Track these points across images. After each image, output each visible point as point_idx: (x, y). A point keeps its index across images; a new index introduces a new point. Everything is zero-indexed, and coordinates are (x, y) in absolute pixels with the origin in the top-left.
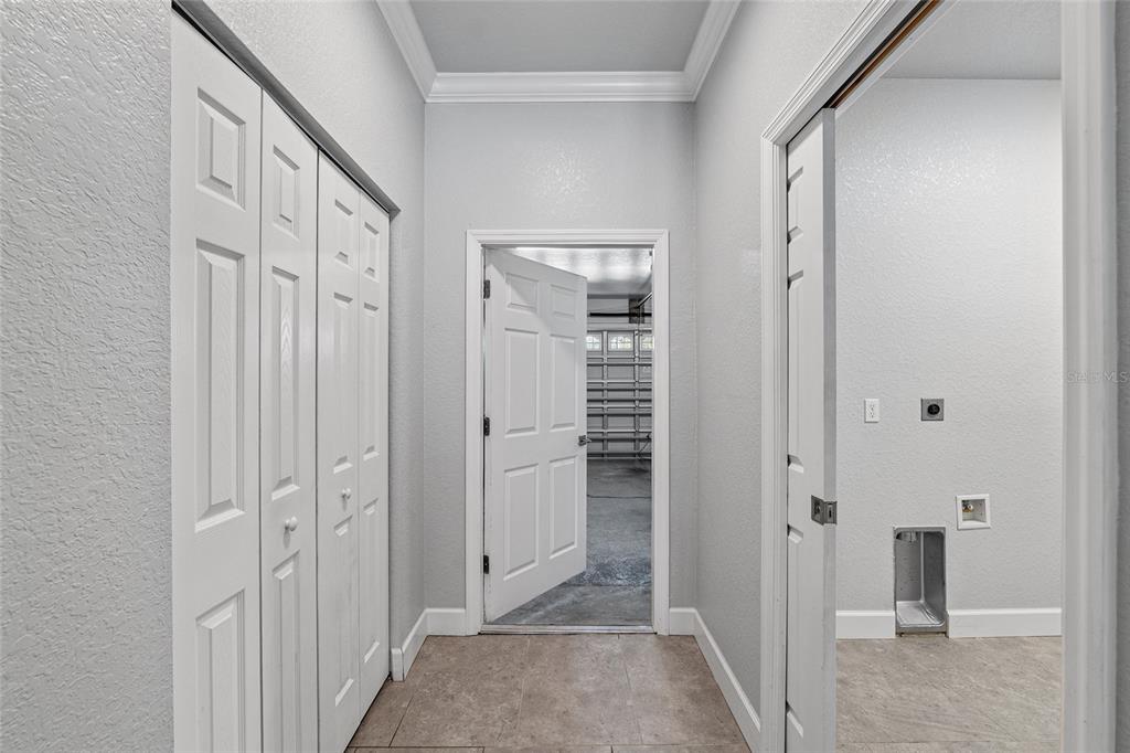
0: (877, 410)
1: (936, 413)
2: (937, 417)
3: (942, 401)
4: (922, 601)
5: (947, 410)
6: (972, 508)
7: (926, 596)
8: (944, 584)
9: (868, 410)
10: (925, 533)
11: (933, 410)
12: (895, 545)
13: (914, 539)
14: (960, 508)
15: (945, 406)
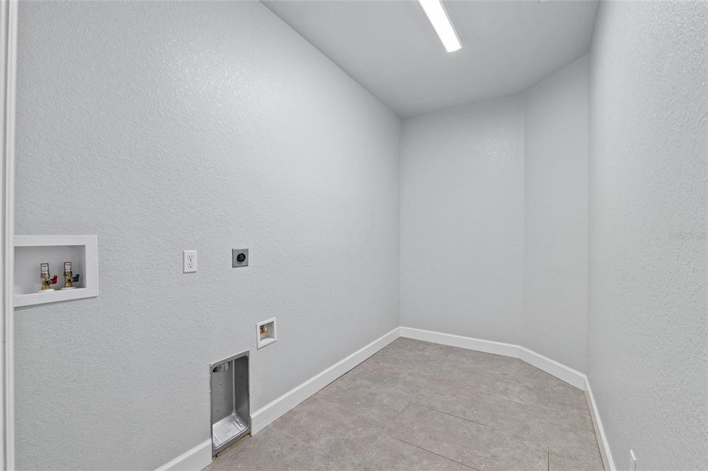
0: (195, 261)
1: (243, 260)
2: (243, 263)
3: (247, 250)
4: (233, 414)
5: (251, 257)
6: (265, 330)
7: (237, 408)
8: (248, 395)
9: (187, 262)
10: (236, 360)
11: (241, 258)
12: (211, 378)
13: (227, 367)
14: (259, 330)
15: (249, 254)
